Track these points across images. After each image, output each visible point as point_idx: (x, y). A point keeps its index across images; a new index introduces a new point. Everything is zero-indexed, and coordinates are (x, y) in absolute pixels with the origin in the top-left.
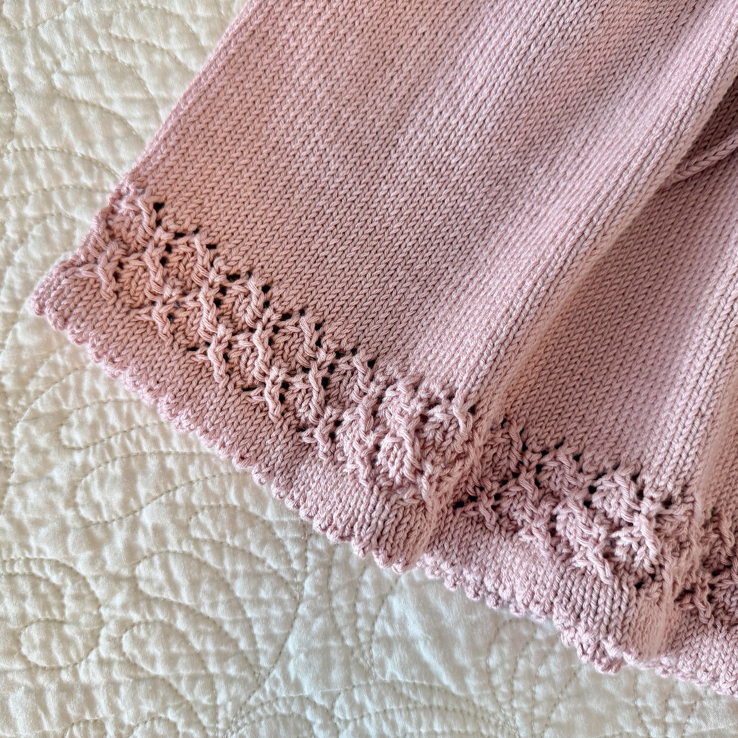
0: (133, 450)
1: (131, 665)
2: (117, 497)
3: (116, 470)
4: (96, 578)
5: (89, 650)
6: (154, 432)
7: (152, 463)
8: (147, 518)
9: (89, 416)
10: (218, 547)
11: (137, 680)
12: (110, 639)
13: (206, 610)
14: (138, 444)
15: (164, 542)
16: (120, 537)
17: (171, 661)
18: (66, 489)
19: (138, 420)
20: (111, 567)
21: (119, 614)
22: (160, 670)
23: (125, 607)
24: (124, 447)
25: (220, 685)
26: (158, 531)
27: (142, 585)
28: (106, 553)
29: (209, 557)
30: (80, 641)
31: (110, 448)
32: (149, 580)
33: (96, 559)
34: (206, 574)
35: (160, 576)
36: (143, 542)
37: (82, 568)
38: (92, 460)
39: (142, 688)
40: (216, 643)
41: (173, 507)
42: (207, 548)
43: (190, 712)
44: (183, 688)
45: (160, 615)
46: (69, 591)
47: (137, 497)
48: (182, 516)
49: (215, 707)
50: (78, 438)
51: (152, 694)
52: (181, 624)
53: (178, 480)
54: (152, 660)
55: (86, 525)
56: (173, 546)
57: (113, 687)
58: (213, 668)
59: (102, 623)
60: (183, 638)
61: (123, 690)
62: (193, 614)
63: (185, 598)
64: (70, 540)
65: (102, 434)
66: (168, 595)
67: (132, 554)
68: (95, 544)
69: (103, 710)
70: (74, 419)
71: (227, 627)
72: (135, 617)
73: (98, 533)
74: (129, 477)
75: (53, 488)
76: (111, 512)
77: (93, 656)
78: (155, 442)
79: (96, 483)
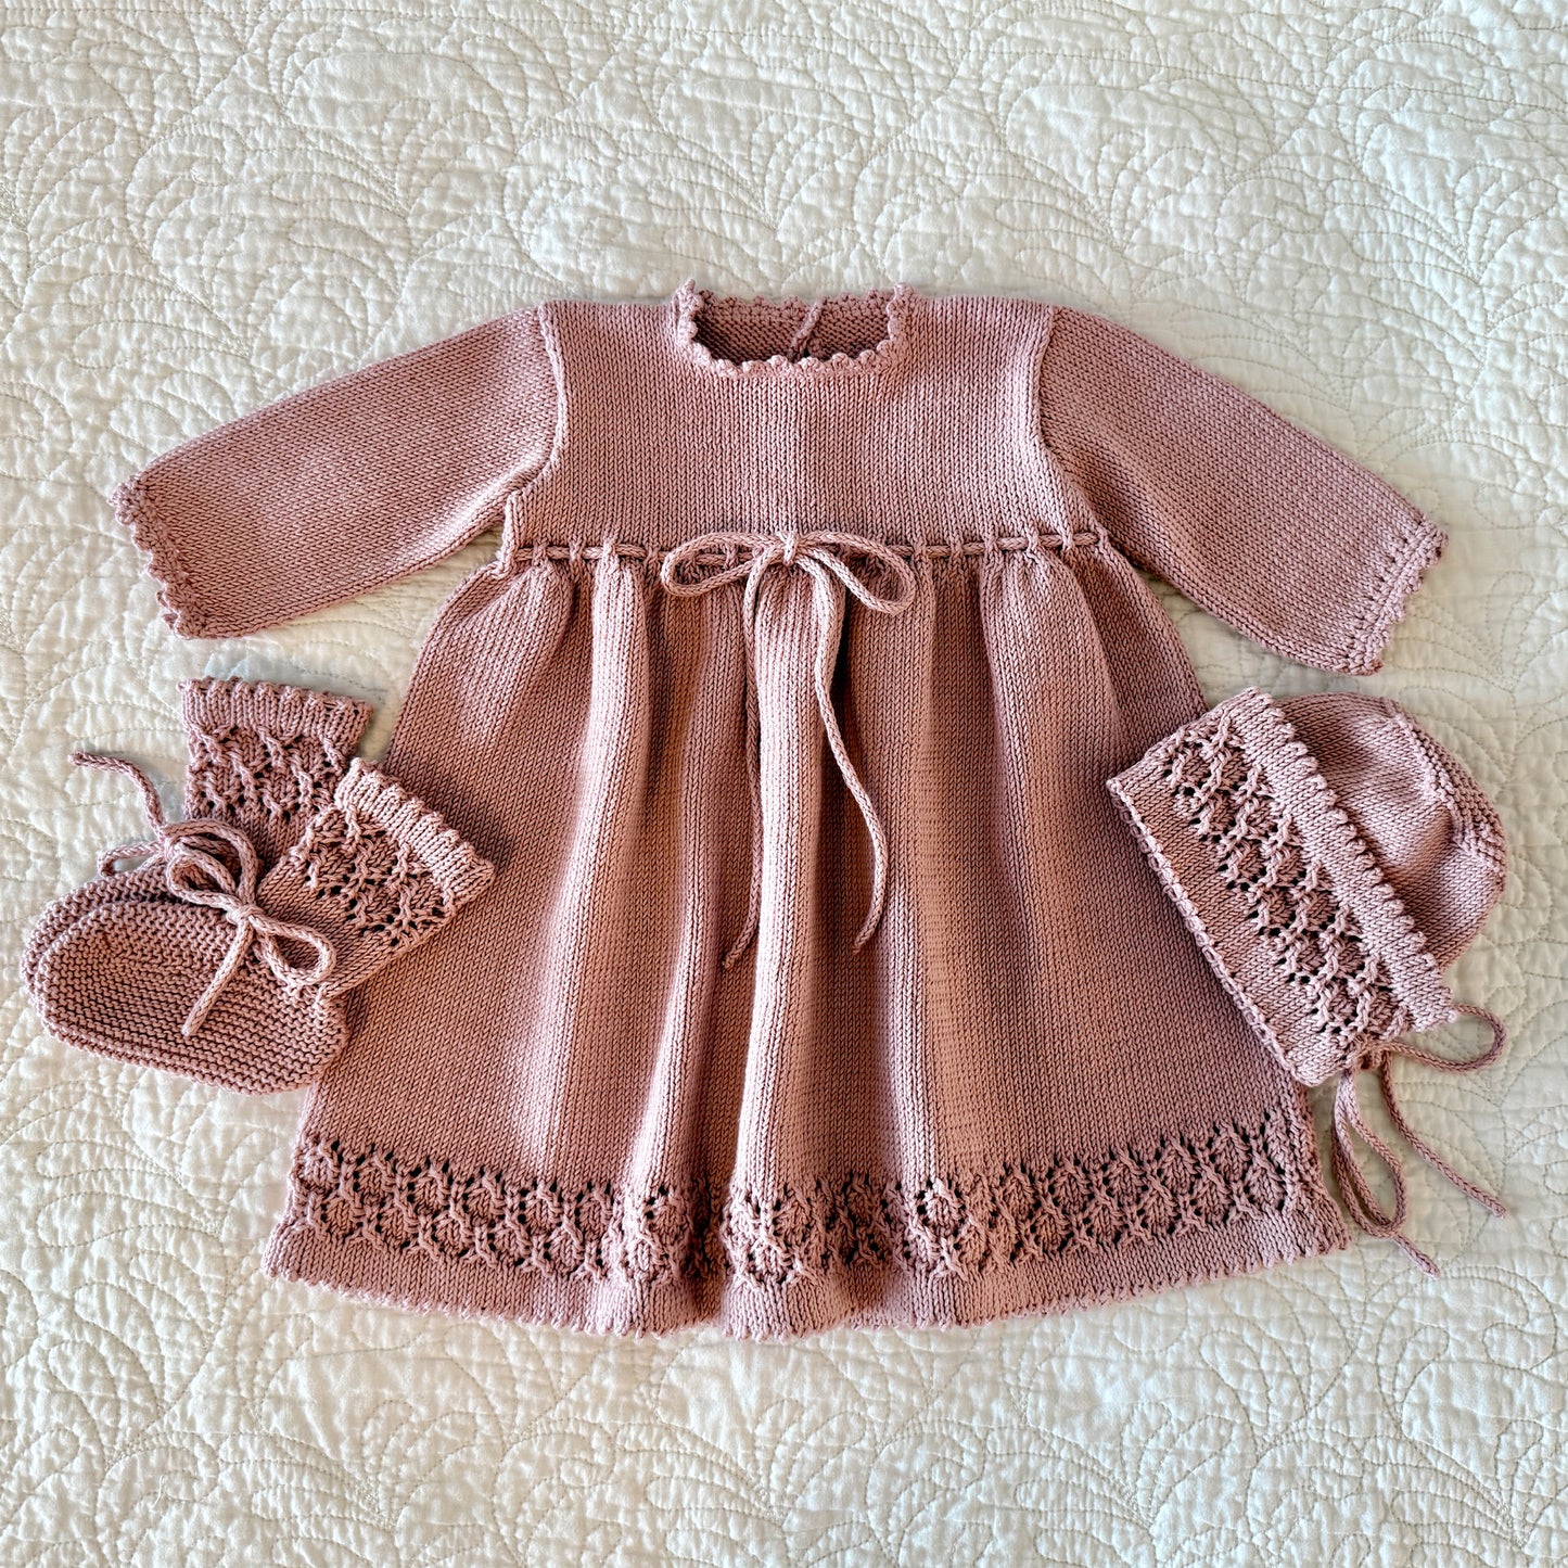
0: (96, 1188)
1: (52, 1377)
2: (73, 1227)
3: (78, 1203)
4: (40, 1294)
5: (19, 1355)
6: (118, 1177)
7: (110, 1203)
8: (96, 1250)
9: (66, 1151)
10: (149, 1288)
11: (54, 1392)
12: (39, 1349)
13: (128, 1341)
14: (102, 1184)
15: (105, 1275)
16: (69, 1261)
17: (88, 1380)
18: (30, 1212)
19: (107, 1163)
20: (55, 1287)
21: (53, 1329)
22: (76, 1387)
23: (59, 1325)
24: (90, 1185)
25: (124, 1410)
26: (103, 1264)
27: (78, 1309)
28: (54, 1273)
29: (140, 1296)
30: (13, 1348)
31: (77, 1183)
32: (85, 1306)
33: (44, 1278)
34: (135, 1310)
35: (95, 1303)
36: (88, 1271)
37: (30, 1283)
38: (59, 1191)
39: (57, 1400)
40: (130, 1373)
41: (120, 1245)
42: (139, 1287)
43: (93, 1430)
44: (91, 1408)
45: (87, 1337)
46: (13, 1301)
47: (91, 1232)
48: (125, 1255)
49: (116, 1430)
50: (51, 1168)
51: (64, 1406)
52: (104, 1350)
53: (128, 1223)
54: (70, 1377)
55: (42, 1246)
56: (112, 1280)
57: (32, 1392)
58: (122, 1395)
59: (36, 1334)
60: (103, 1361)
61: (40, 1398)
62: (116, 1343)
63: (113, 1328)
64: (26, 1255)
65: (73, 1170)
66: (98, 1321)
67: (76, 1279)
68: (45, 1266)
69: (19, 1414)
70: (51, 1151)
71: (142, 1360)
72: (66, 1336)
73: (51, 1255)
74: (88, 1213)
75: (21, 1209)
76: (66, 1238)
77: (21, 1363)
78: (116, 1186)
79: (57, 1212)
